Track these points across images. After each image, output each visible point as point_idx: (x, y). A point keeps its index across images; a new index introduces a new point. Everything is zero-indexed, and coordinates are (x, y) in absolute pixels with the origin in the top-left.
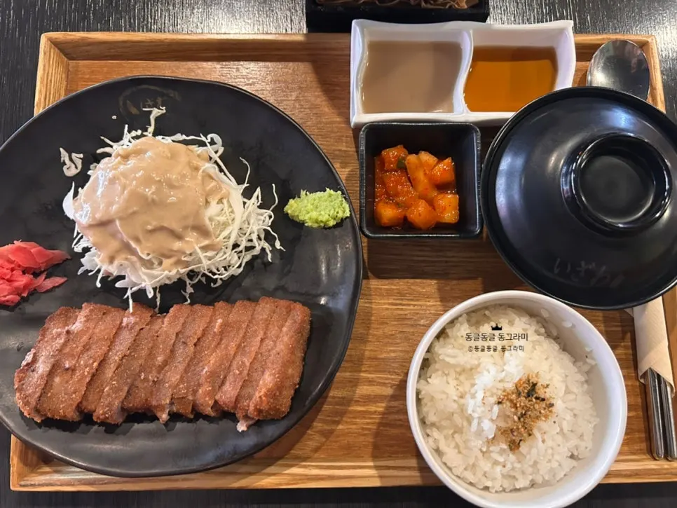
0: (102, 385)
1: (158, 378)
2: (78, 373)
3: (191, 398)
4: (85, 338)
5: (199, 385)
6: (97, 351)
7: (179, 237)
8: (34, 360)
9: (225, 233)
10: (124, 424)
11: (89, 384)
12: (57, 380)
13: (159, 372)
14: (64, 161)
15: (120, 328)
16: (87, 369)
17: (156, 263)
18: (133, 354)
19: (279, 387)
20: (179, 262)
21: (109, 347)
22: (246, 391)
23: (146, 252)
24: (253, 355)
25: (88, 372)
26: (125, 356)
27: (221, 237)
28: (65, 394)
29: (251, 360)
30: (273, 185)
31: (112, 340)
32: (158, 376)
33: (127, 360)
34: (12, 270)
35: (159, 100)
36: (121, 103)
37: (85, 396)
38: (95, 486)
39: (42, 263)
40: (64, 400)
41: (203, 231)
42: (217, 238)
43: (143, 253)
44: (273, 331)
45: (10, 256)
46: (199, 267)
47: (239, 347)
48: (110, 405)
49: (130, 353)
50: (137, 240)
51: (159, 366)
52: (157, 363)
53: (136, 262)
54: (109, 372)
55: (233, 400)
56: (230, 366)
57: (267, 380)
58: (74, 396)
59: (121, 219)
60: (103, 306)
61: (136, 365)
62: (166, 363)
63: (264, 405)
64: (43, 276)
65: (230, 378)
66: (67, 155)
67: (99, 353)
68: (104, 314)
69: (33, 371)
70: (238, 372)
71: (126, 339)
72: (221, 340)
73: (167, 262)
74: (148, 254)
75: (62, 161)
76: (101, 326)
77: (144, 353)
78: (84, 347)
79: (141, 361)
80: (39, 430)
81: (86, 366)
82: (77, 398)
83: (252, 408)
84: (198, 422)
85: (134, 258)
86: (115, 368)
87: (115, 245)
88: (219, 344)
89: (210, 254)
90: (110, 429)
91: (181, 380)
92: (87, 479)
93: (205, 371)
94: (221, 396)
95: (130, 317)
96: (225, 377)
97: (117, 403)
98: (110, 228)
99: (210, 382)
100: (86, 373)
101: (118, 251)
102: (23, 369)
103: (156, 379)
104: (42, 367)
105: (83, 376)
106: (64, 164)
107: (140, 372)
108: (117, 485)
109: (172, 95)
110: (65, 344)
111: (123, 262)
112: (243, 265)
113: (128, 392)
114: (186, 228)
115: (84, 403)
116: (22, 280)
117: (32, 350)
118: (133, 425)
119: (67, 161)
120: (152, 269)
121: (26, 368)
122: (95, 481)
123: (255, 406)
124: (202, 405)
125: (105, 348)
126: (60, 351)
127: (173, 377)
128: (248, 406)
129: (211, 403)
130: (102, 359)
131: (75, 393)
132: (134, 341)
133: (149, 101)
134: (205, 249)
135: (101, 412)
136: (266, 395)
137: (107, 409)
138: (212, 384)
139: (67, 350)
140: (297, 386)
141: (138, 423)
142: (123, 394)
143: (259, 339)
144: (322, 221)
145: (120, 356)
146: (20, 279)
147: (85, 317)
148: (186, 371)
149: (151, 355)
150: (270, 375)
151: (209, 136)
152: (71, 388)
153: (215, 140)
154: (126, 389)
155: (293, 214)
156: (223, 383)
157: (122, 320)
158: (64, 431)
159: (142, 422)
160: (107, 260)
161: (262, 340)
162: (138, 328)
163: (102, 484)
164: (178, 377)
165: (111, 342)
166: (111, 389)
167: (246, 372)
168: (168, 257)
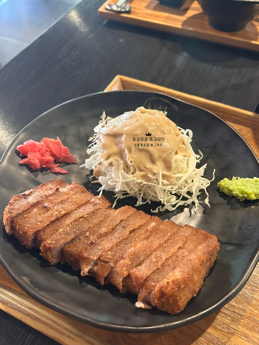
0: (59, 227)
1: (96, 242)
2: (49, 213)
3: (112, 264)
4: (65, 197)
5: (122, 258)
6: (68, 206)
7: (153, 162)
8: (29, 195)
9: (179, 175)
10: (53, 267)
11: (52, 222)
12: (35, 210)
13: (98, 238)
14: (102, 118)
15: (88, 202)
16: (57, 213)
17: (132, 171)
18: (88, 218)
19: (186, 281)
20: (145, 177)
21: (76, 208)
22: (156, 277)
23: (131, 160)
24: (170, 254)
25: (56, 214)
26: (83, 217)
27: (176, 175)
28: (35, 220)
29: (167, 257)
30: (215, 170)
31: (79, 206)
32: (97, 240)
33: (83, 220)
34: (46, 151)
35: (166, 108)
36: (146, 103)
37: (44, 229)
38: (6, 306)
39: (63, 156)
40: (32, 223)
41: (168, 166)
42: (174, 174)
43: (129, 160)
44: (190, 246)
45: (50, 144)
46: (155, 186)
47: (161, 245)
48: (57, 241)
49: (87, 217)
50: (130, 151)
51: (101, 234)
52: (100, 231)
53: (121, 164)
54: (68, 221)
55: (145, 277)
56: (150, 255)
57: (177, 274)
58: (39, 223)
59: (127, 135)
60: (84, 188)
61: (86, 226)
62: (106, 234)
63: (169, 289)
64: (58, 165)
65: (148, 262)
66: (105, 116)
67: (69, 208)
68: (82, 192)
69: (25, 198)
70: (155, 260)
71: (89, 208)
72: (150, 236)
73: (138, 173)
74: (131, 162)
75: (101, 118)
76: (78, 195)
77: (95, 221)
78: (62, 201)
79: (91, 225)
80: (3, 239)
81: (57, 211)
82: (40, 226)
83: (157, 289)
84: (104, 292)
85: (121, 162)
86: (73, 221)
87: (115, 149)
88: (147, 238)
89: (165, 182)
90: (44, 264)
91: (111, 249)
92: (3, 298)
93: (130, 250)
94: (136, 271)
95: (98, 200)
96: (143, 261)
97: (62, 241)
98: (117, 140)
99: (130, 258)
100: (54, 214)
101: (114, 154)
102: (20, 196)
103: (94, 241)
104: (31, 199)
105: (52, 215)
106: (101, 119)
107: (87, 231)
108: (20, 313)
109: (174, 108)
110: (51, 195)
111: (114, 161)
112: (177, 206)
113: (72, 240)
114: (160, 157)
115: (42, 233)
116: (49, 157)
117: (32, 189)
118: (59, 271)
119: (103, 119)
120: (127, 173)
121: (22, 196)
122: (8, 303)
123: (161, 288)
124: (117, 273)
125: (73, 207)
126: (47, 197)
127: (107, 244)
128: (154, 286)
129: (126, 273)
130: (68, 212)
131: (41, 222)
132: (93, 212)
133: (160, 106)
134: (164, 177)
135: (49, 242)
136: (173, 282)
137: (54, 242)
138: (132, 260)
139: (51, 198)
140: (195, 295)
141: (63, 271)
142: (69, 238)
143: (177, 246)
144: (246, 193)
145: (81, 215)
146: (48, 156)
147: (71, 188)
148: (117, 245)
149: (99, 225)
150: (181, 272)
151: (187, 130)
152: (40, 218)
153: (189, 134)
154: (73, 236)
155: (224, 186)
156: (140, 264)
157: (92, 199)
158: (16, 249)
159: (65, 272)
160: (105, 157)
161: (180, 248)
162: (98, 207)
163: (12, 308)
164: (111, 246)
165: (78, 207)
166: (64, 231)
167: (160, 263)
168: (141, 170)
